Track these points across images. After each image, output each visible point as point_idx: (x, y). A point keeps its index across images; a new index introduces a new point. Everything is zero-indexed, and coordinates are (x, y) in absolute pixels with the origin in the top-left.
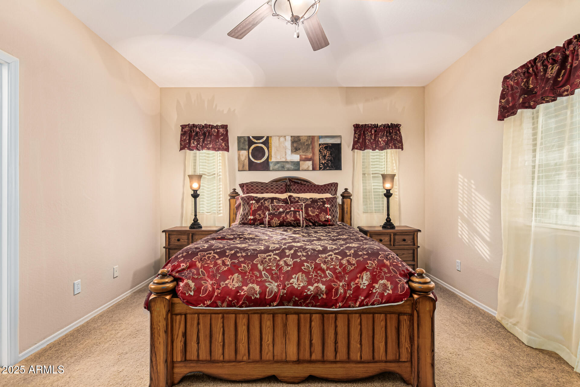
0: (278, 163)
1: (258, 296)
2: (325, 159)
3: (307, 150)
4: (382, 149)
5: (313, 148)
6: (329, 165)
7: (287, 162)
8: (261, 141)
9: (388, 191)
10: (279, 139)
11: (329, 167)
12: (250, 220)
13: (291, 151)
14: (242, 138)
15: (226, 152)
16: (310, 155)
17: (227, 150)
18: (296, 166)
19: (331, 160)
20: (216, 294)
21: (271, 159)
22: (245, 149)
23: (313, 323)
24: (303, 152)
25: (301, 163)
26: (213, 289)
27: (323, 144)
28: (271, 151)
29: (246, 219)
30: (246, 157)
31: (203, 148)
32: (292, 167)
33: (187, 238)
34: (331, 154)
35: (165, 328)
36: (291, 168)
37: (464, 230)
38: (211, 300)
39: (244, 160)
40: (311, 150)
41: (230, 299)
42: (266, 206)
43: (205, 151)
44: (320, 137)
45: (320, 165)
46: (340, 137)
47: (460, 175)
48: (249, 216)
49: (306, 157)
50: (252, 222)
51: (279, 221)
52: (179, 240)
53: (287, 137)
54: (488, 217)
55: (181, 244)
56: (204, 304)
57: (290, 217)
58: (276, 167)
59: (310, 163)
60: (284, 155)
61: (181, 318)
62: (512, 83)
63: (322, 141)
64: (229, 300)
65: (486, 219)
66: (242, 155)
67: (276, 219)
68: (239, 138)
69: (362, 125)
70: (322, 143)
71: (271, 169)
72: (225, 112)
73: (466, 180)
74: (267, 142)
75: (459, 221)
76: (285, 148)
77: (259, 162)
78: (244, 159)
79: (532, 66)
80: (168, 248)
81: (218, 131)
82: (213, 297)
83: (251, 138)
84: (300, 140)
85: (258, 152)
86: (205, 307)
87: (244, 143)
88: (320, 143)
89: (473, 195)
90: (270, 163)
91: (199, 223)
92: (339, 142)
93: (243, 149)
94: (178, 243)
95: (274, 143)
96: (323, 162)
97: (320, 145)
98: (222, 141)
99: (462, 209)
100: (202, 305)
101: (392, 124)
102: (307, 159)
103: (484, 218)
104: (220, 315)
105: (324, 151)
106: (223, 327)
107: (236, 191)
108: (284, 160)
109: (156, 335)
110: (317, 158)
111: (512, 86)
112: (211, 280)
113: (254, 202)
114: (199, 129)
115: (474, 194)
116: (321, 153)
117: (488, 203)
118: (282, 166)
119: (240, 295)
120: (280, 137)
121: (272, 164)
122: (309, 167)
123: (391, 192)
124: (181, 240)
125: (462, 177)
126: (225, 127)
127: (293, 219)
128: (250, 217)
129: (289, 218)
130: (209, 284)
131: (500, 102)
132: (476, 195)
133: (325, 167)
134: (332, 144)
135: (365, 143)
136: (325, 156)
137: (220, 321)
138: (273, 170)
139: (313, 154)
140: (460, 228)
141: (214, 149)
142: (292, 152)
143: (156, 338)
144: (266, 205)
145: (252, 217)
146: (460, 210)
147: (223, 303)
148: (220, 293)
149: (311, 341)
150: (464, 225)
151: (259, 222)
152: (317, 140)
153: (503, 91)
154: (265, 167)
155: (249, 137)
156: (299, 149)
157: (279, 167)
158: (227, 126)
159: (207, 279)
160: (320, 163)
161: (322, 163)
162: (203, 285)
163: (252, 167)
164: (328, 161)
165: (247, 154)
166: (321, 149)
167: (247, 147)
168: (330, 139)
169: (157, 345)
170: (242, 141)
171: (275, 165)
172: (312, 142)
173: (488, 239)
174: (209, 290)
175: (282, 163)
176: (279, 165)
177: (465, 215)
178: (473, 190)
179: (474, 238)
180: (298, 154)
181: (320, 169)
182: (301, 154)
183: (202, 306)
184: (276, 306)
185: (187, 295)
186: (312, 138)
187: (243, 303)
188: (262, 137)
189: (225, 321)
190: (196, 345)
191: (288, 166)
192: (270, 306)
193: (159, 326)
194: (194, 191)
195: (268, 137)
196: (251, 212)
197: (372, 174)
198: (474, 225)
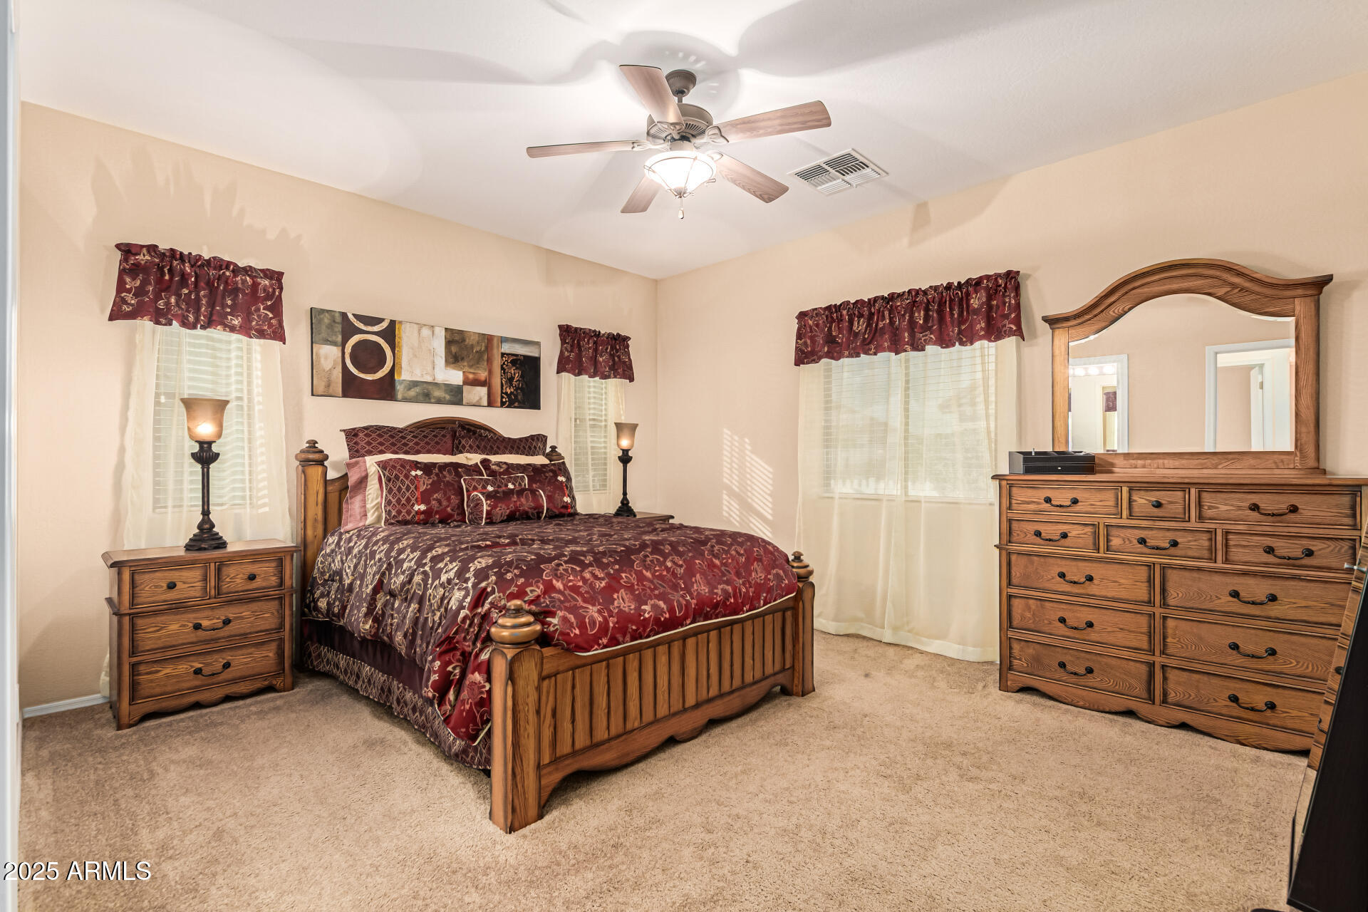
0: (415, 384)
1: (667, 616)
2: (511, 385)
3: (478, 363)
4: (605, 377)
5: (489, 361)
6: (519, 397)
7: (436, 384)
8: (376, 328)
9: (625, 452)
10: (419, 330)
11: (519, 402)
12: (418, 512)
13: (446, 361)
14: (327, 314)
15: (277, 344)
16: (483, 375)
17: (279, 335)
18: (455, 395)
19: (522, 389)
20: (611, 625)
21: (400, 374)
22: (334, 343)
23: (710, 645)
24: (471, 367)
25: (466, 388)
26: (605, 618)
27: (508, 354)
28: (401, 356)
29: (409, 512)
30: (335, 362)
31: (209, 324)
32: (448, 397)
33: (200, 578)
34: (522, 376)
35: (537, 704)
36: (445, 398)
37: (733, 509)
38: (606, 635)
39: (330, 370)
40: (486, 363)
41: (634, 627)
42: (448, 481)
43: (217, 333)
44: (504, 340)
45: (502, 397)
46: (538, 344)
47: (726, 431)
48: (413, 505)
49: (476, 377)
50: (422, 517)
51: (508, 511)
52: (172, 586)
53: (437, 330)
54: (771, 488)
55: (179, 597)
56: (599, 645)
57: (527, 502)
58: (412, 393)
59: (483, 391)
60: (429, 368)
61: (550, 683)
62: (810, 322)
63: (506, 348)
64: (633, 630)
65: (769, 492)
66: (326, 358)
67: (503, 506)
68: (315, 314)
69: (576, 329)
70: (507, 352)
71: (400, 396)
72: (271, 235)
73: (736, 438)
74: (390, 334)
75: (725, 497)
76: (433, 353)
77: (369, 377)
78: (330, 366)
79: (836, 312)
80: (130, 614)
81: (255, 285)
82: (608, 630)
83: (351, 317)
84: (464, 340)
85: (368, 356)
86: (602, 649)
87: (330, 327)
88: (503, 351)
89: (747, 458)
90: (397, 384)
91: (218, 534)
92: (537, 355)
93: (327, 342)
94: (172, 595)
95: (406, 337)
96: (509, 391)
97: (503, 355)
98: (268, 313)
99: (729, 480)
100: (596, 647)
101: (618, 334)
102: (476, 383)
103: (765, 489)
104: (604, 663)
105: (509, 369)
106: (608, 682)
107: (316, 445)
108: (429, 379)
109: (522, 723)
110: (497, 381)
111: (811, 327)
112: (594, 605)
113: (419, 473)
114: (192, 266)
115: (750, 457)
116: (504, 373)
117: (771, 470)
118: (425, 393)
119: (645, 619)
120: (421, 326)
121: (403, 386)
122: (481, 399)
123: (630, 454)
124: (179, 585)
125: (729, 433)
126: (276, 277)
127: (533, 505)
128: (416, 508)
129: (524, 503)
130: (593, 612)
131: (797, 342)
132: (752, 459)
133: (511, 401)
134: (525, 357)
135: (581, 361)
136: (510, 380)
137: (604, 673)
138: (405, 400)
139: (490, 372)
140: (725, 508)
141: (246, 330)
142: (447, 363)
143: (522, 729)
144: (447, 479)
145: (423, 507)
146: (725, 480)
147: (624, 636)
148: (617, 623)
149: (708, 670)
150: (733, 503)
151: (437, 516)
152: (498, 347)
153: (799, 329)
154: (385, 390)
155: (344, 315)
156: (463, 359)
157: (418, 394)
158: (281, 274)
159: (585, 605)
160: (502, 393)
161: (506, 393)
162: (585, 617)
163: (352, 388)
164: (517, 389)
165: (340, 355)
166: (504, 363)
167: (339, 338)
168: (521, 345)
169: (523, 741)
170: (326, 321)
171: (410, 389)
172: (487, 347)
173: (770, 517)
174: (600, 622)
175: (425, 385)
176: (418, 389)
177: (734, 487)
178: (748, 452)
179: (748, 519)
180: (461, 369)
181: (503, 404)
182: (466, 369)
183: (597, 649)
184: (690, 624)
185: (572, 635)
186: (488, 340)
187: (651, 631)
188: (380, 321)
189: (611, 671)
190: (570, 726)
191: (437, 393)
192: (682, 626)
193: (527, 704)
194: (201, 443)
195: (393, 323)
196: (417, 494)
197: (590, 420)
198: (750, 500)
